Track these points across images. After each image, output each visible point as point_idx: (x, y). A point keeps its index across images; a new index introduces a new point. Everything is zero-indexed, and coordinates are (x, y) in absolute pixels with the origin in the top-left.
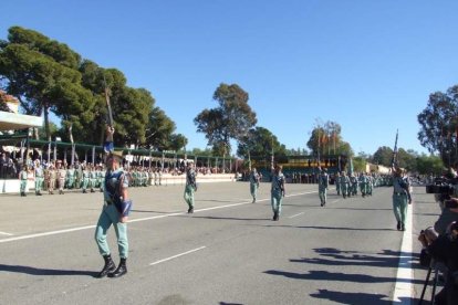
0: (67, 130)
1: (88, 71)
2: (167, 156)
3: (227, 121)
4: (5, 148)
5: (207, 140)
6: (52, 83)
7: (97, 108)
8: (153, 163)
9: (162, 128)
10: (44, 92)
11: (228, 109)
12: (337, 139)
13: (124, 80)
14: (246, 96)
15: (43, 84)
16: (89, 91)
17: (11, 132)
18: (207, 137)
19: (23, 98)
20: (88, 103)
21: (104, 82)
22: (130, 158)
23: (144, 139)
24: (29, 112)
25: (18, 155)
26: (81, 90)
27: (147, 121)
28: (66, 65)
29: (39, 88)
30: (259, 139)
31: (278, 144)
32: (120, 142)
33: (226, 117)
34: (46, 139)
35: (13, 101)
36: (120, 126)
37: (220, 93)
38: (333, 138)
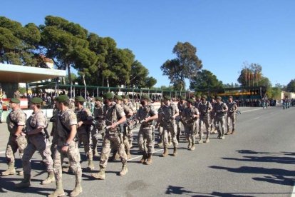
0: (82, 78)
1: (93, 40)
2: (144, 91)
3: (183, 67)
4: (46, 90)
5: (170, 80)
6: (71, 49)
7: (99, 63)
8: (135, 97)
9: (140, 73)
10: (67, 55)
11: (183, 59)
12: (259, 76)
13: (115, 44)
14: (194, 50)
15: (66, 50)
16: (93, 53)
17: (50, 80)
18: (169, 78)
19: (56, 60)
20: (93, 60)
21: (103, 46)
22: (120, 93)
23: (129, 81)
24: (59, 68)
25: (54, 94)
26: (89, 52)
27: (130, 70)
28: (79, 37)
29: (64, 53)
30: (204, 78)
31: (217, 80)
32: (114, 84)
33: (181, 64)
34: (70, 84)
35: (50, 62)
36: (113, 74)
37: (177, 49)
38: (256, 75)
